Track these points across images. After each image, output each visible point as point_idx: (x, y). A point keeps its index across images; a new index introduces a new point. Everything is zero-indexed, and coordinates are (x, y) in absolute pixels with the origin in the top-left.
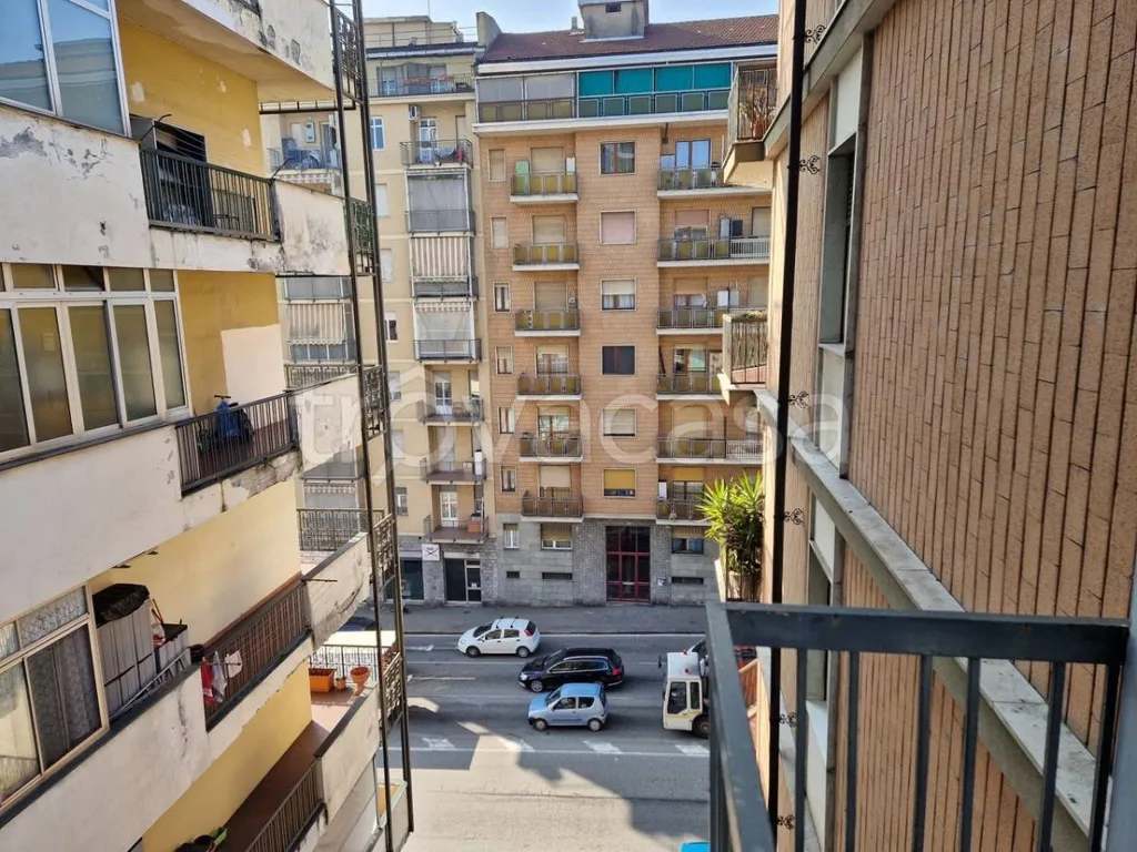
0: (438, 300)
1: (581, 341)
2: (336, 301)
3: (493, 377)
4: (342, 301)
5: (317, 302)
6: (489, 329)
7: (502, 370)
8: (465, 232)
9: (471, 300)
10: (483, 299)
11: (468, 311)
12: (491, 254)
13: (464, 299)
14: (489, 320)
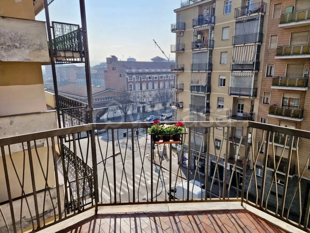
0: (241, 72)
1: (307, 93)
2: (205, 71)
3: (260, 105)
4: (207, 71)
5: (200, 72)
6: (261, 84)
7: (265, 101)
8: (255, 43)
9: (254, 72)
10: (261, 71)
11: (252, 76)
12: (267, 52)
13: (251, 71)
14: (262, 80)
